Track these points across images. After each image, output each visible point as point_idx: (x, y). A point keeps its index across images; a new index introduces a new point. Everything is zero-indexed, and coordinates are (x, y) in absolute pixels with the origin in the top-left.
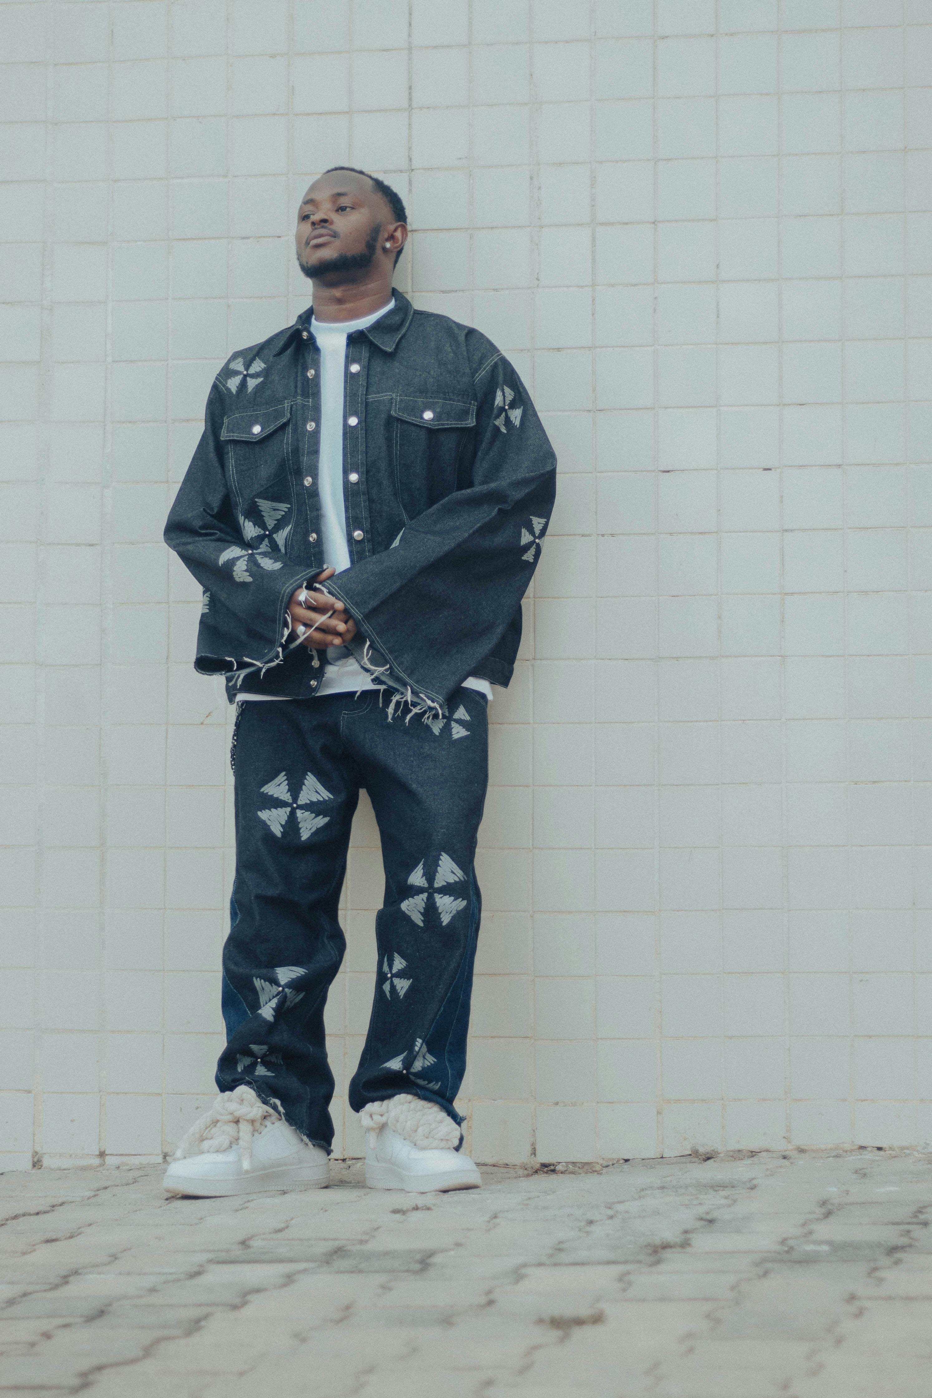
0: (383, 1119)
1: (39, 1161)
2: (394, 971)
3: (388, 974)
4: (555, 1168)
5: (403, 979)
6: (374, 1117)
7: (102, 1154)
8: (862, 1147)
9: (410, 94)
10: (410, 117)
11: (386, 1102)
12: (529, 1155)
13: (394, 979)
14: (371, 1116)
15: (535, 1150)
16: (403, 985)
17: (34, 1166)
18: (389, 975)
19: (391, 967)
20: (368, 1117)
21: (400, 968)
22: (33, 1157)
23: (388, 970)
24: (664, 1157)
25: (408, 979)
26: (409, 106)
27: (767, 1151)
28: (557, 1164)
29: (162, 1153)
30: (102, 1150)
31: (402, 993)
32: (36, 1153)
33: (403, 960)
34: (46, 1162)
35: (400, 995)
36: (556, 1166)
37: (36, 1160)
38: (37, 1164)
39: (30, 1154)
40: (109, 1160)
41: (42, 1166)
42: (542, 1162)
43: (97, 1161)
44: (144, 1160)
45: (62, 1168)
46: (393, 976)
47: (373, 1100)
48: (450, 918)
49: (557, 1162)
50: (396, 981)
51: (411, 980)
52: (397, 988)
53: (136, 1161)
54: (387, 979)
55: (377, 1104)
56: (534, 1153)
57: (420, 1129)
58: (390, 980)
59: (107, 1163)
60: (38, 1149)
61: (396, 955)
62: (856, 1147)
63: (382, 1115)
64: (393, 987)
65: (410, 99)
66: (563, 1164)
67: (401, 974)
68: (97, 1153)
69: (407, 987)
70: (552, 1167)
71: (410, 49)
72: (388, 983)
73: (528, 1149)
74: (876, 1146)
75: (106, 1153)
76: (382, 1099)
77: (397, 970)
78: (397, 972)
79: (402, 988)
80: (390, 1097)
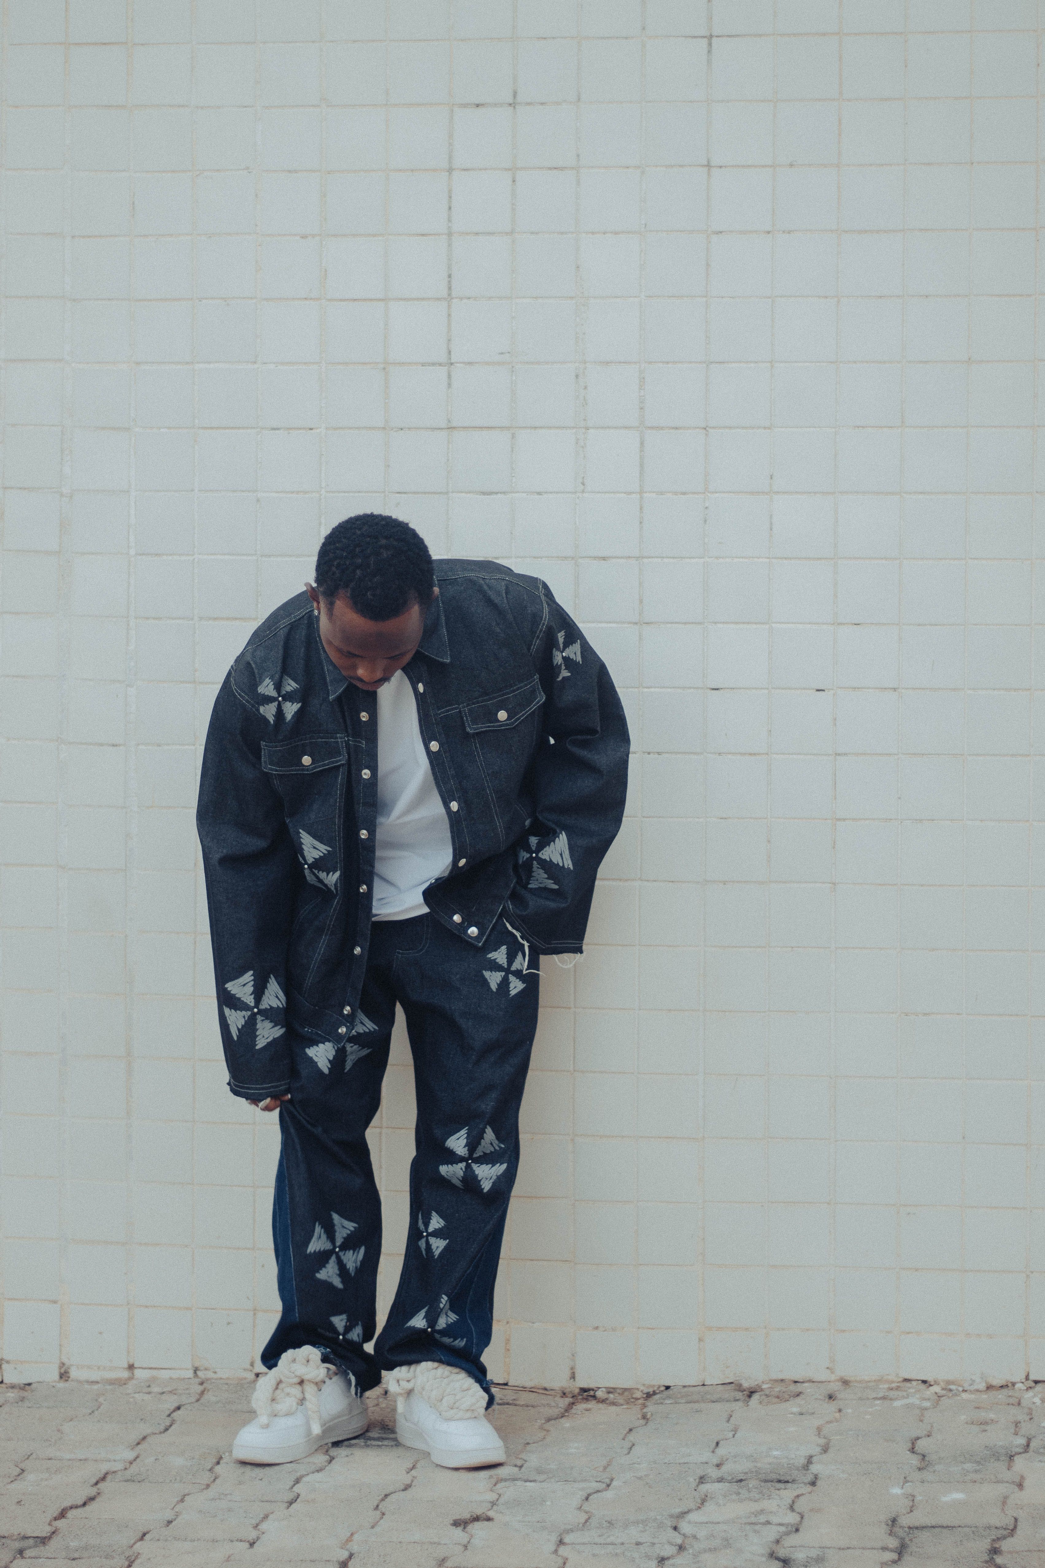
0: (409, 1386)
1: (66, 1372)
2: (431, 1229)
3: (424, 1232)
4: (595, 1393)
5: (439, 1239)
6: (401, 1382)
7: (131, 1367)
8: (906, 1379)
9: (449, 282)
10: (449, 307)
11: (413, 1367)
12: (569, 1378)
13: (429, 1238)
14: (398, 1381)
15: (574, 1375)
16: (438, 1245)
17: (61, 1377)
18: (425, 1234)
19: (427, 1225)
20: (395, 1382)
21: (437, 1228)
22: (60, 1368)
23: (423, 1228)
24: (706, 1384)
25: (445, 1239)
26: (449, 295)
27: (811, 1381)
28: (597, 1389)
29: (193, 1366)
30: (131, 1363)
31: (437, 1253)
32: (63, 1364)
33: (441, 1220)
34: (74, 1373)
35: (435, 1254)
36: (596, 1391)
37: (62, 1371)
38: (64, 1375)
39: (57, 1366)
40: (138, 1373)
41: (69, 1377)
42: (582, 1386)
43: (126, 1374)
44: (175, 1374)
45: (90, 1380)
46: (429, 1234)
47: (401, 1364)
48: (491, 1185)
49: (597, 1387)
50: (432, 1240)
51: (448, 1240)
52: (432, 1247)
53: (165, 1374)
54: (423, 1237)
55: (404, 1369)
56: (573, 1377)
57: (445, 1398)
58: (425, 1238)
59: (135, 1377)
60: (65, 1360)
61: (434, 1214)
62: (901, 1379)
63: (408, 1381)
64: (428, 1246)
65: (450, 288)
66: (603, 1389)
67: (437, 1234)
68: (126, 1366)
69: (443, 1247)
70: (592, 1393)
71: (450, 234)
72: (424, 1240)
73: (568, 1374)
74: (921, 1379)
75: (135, 1366)
76: (409, 1363)
77: (434, 1230)
78: (433, 1231)
79: (437, 1247)
80: (418, 1362)
